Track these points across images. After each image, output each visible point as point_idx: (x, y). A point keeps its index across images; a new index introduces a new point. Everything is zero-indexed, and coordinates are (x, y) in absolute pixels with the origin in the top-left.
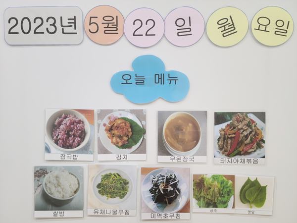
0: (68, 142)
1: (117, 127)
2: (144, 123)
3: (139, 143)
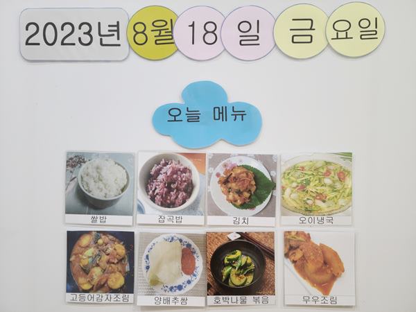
0: (169, 198)
1: (235, 179)
2: (273, 173)
3: (265, 203)
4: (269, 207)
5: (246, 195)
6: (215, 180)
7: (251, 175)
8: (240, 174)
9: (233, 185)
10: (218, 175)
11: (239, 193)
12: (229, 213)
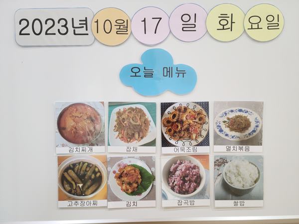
1: (127, 174)
2: (153, 169)
3: (148, 190)
4: (151, 193)
5: (135, 185)
6: (112, 176)
7: (138, 171)
8: (130, 170)
9: (125, 179)
10: (114, 172)
11: (130, 184)
12: (123, 199)
